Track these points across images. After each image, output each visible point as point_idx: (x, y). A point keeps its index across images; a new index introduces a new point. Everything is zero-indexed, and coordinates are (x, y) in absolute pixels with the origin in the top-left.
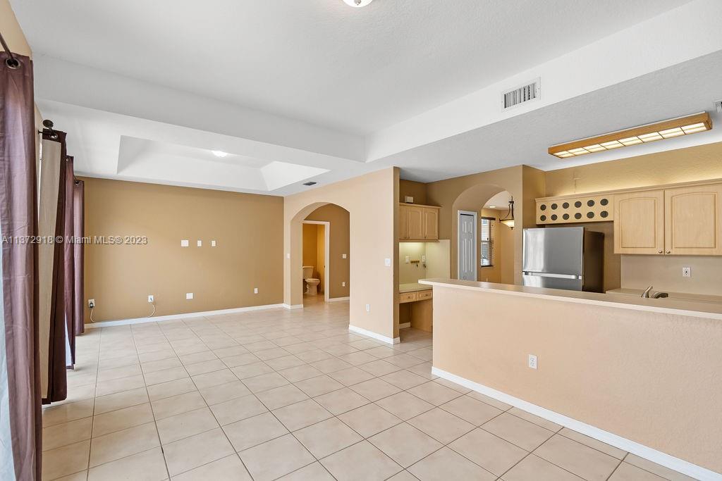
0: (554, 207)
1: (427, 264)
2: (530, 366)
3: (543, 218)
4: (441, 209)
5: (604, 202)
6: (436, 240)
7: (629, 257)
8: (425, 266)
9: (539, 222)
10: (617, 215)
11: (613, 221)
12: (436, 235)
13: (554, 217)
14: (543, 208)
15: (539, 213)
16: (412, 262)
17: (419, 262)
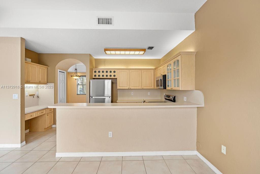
0: (99, 72)
1: (39, 96)
2: (109, 137)
3: (95, 76)
4: (49, 68)
5: (114, 72)
6: (46, 83)
7: (120, 90)
8: (38, 97)
9: (94, 77)
10: (118, 76)
11: (117, 78)
12: (46, 80)
13: (99, 76)
14: (95, 72)
15: (94, 74)
16: (30, 95)
17: (34, 95)
